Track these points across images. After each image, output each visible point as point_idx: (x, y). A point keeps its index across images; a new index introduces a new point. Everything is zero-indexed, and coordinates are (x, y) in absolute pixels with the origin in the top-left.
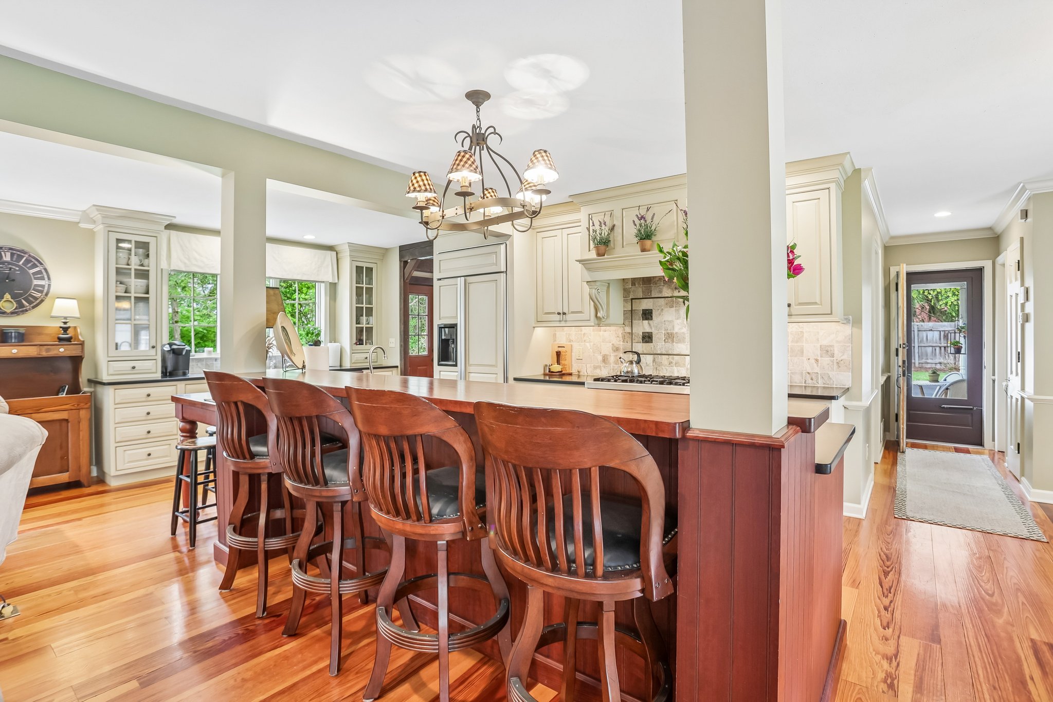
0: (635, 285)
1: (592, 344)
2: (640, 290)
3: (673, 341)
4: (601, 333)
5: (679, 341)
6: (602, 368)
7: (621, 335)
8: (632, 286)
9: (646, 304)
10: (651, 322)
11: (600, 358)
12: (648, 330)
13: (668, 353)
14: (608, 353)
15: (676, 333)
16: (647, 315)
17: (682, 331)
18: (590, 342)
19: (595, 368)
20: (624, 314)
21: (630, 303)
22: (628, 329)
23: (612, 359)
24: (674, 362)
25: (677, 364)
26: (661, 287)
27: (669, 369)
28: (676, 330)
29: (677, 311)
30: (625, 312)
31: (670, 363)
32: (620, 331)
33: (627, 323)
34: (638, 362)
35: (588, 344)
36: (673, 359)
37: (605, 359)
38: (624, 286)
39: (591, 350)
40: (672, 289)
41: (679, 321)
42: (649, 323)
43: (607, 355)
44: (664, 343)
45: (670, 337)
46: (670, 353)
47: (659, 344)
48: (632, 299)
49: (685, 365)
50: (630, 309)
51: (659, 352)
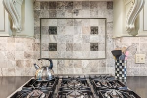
0: (43, 8)
1: (7, 52)
2: (48, 12)
3: (72, 50)
4: (15, 44)
5: (77, 50)
6: (16, 71)
7: (31, 45)
8: (41, 9)
9: (52, 23)
10: (56, 36)
11: (14, 63)
12: (53, 41)
13: (69, 58)
14: (20, 59)
15: (75, 44)
16: (53, 30)
17: (79, 42)
18: (5, 50)
19: (10, 70)
20: (34, 30)
21: (39, 22)
22: (38, 41)
23: (24, 63)
24: (73, 64)
25: (75, 65)
26: (64, 11)
27: (69, 69)
28: (75, 42)
29: (76, 28)
30: (35, 28)
31: (71, 65)
32: (31, 42)
33: (37, 36)
34: (51, 67)
35: (3, 53)
36: (73, 62)
37: (18, 64)
38: (34, 9)
39: (6, 57)
40: (72, 13)
41: (76, 36)
42: (54, 37)
43: (20, 61)
44: (65, 51)
45: (70, 47)
46: (70, 57)
47: (61, 52)
48: (41, 19)
49: (81, 66)
50: (39, 26)
51: (62, 57)
